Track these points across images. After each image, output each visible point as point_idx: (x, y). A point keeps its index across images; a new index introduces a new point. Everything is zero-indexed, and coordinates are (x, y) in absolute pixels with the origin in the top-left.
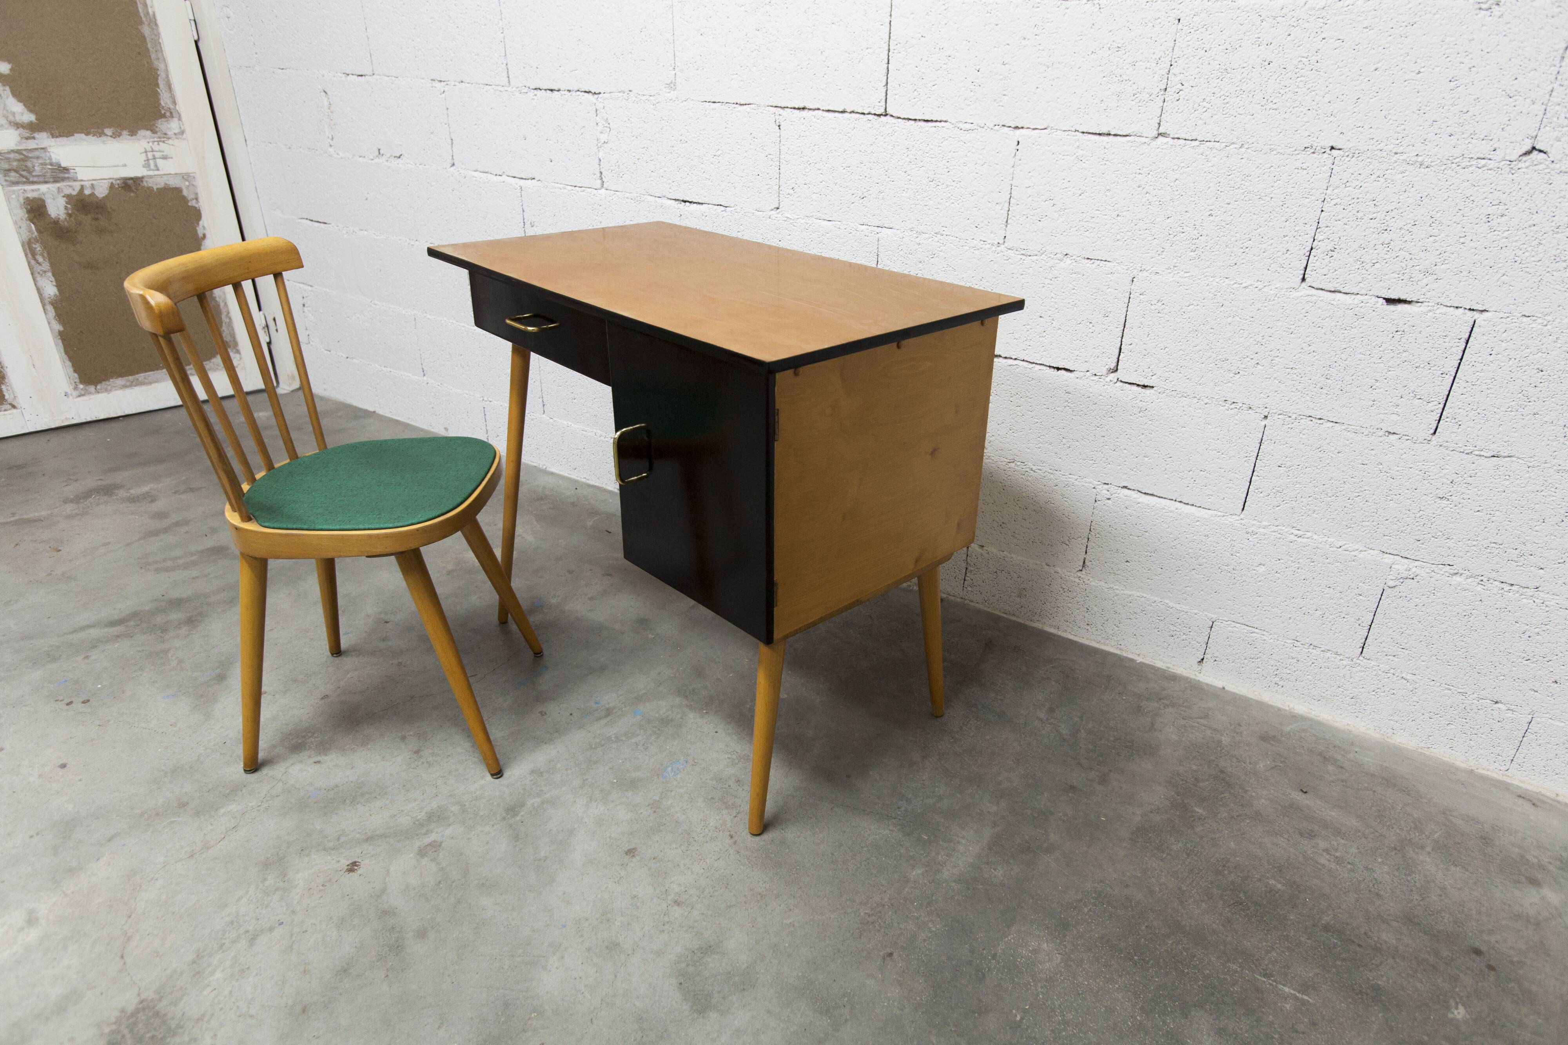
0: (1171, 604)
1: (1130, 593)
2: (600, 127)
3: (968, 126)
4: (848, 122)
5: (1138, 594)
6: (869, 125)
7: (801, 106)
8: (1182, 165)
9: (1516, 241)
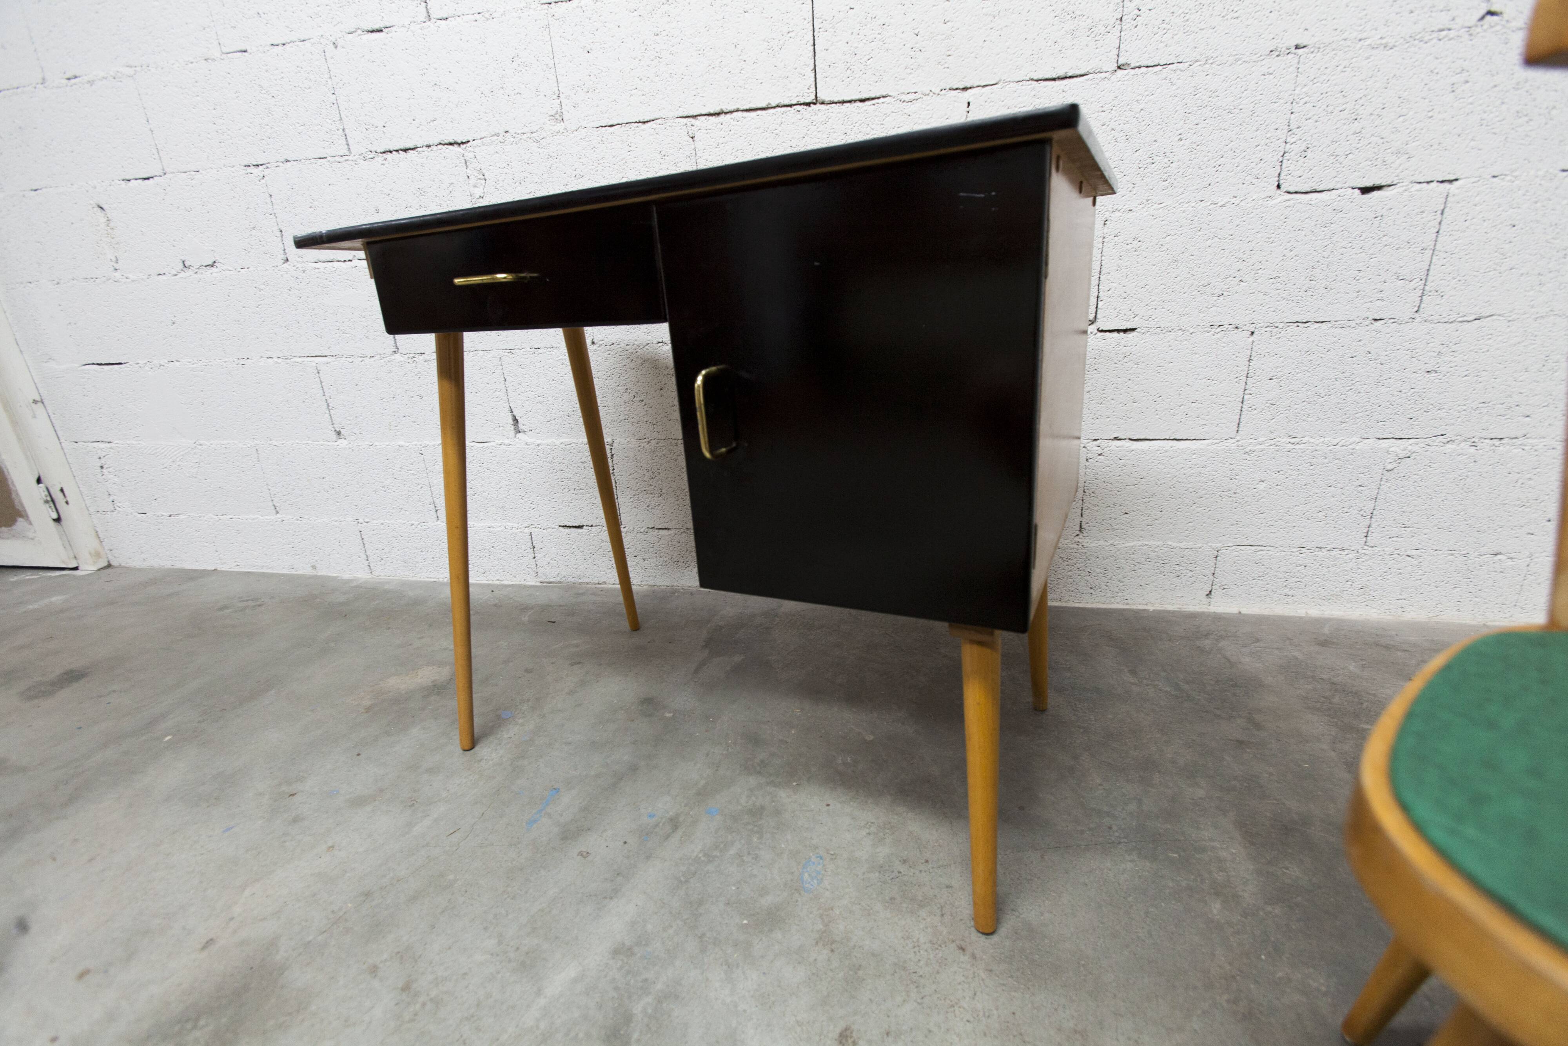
0: (1174, 545)
1: (1131, 544)
2: (473, 180)
3: (912, 96)
4: (774, 117)
5: (1140, 543)
6: (799, 116)
7: (717, 110)
8: (1146, 93)
9: (1481, 105)
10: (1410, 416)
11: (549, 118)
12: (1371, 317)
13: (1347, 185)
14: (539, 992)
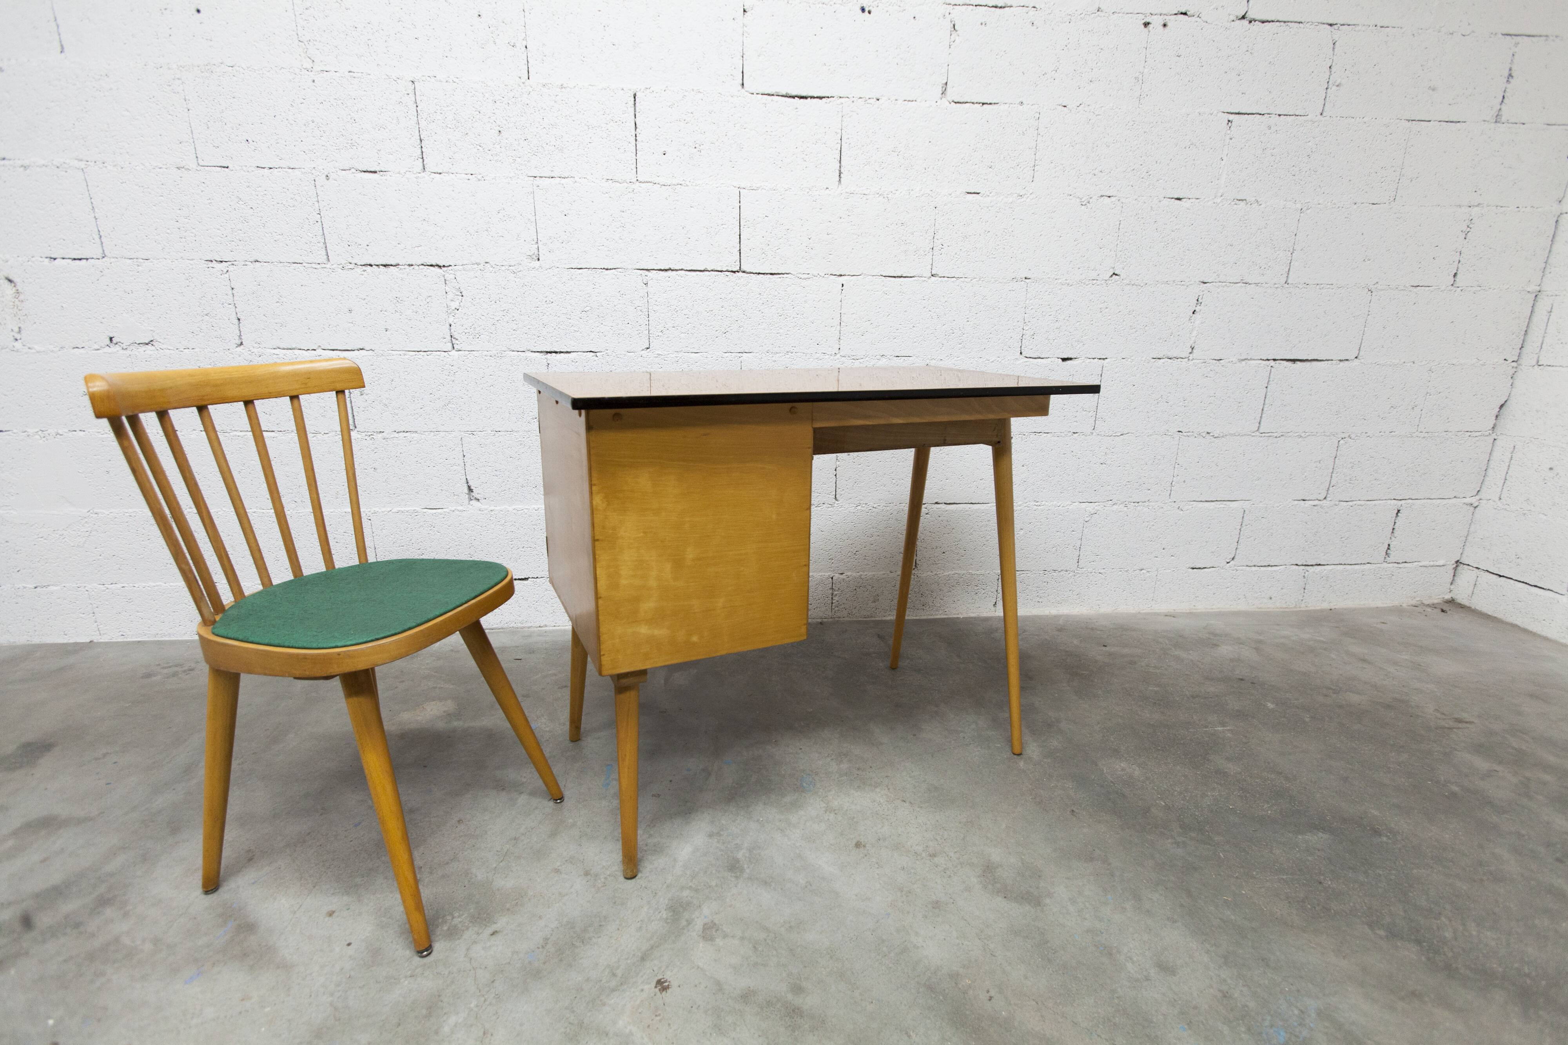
0: (974, 572)
1: (947, 574)
2: (450, 296)
3: (807, 276)
4: (709, 278)
5: (953, 572)
6: (727, 279)
7: (667, 268)
8: (948, 292)
10: (1095, 489)
11: (526, 257)
12: (1072, 432)
13: (1055, 356)
14: (675, 860)
